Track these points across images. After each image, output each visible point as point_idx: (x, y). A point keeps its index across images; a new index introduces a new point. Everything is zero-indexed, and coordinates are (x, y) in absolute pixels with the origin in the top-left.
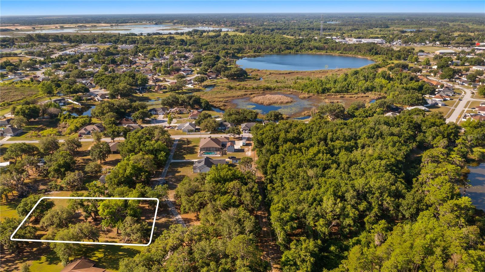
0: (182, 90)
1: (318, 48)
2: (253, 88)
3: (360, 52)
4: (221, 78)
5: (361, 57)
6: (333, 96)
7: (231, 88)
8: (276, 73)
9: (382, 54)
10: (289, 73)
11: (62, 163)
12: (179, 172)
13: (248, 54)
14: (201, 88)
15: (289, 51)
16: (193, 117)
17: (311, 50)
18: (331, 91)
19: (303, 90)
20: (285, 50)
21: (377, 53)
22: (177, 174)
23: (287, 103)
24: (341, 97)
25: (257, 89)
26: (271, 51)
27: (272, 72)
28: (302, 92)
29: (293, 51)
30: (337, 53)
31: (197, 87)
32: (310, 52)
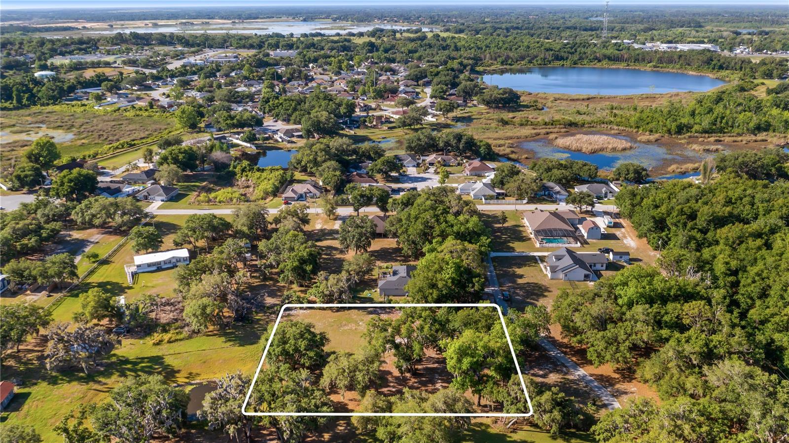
0: (421, 124)
1: (610, 58)
2: (546, 124)
3: (689, 65)
4: (475, 106)
5: (694, 73)
6: (700, 139)
7: (505, 123)
8: (566, 97)
9: (732, 69)
10: (588, 99)
11: (305, 254)
12: (521, 277)
13: (493, 67)
14: (449, 122)
15: (561, 63)
16: (474, 173)
17: (600, 61)
18: (693, 130)
19: (638, 127)
20: (553, 60)
21: (721, 68)
22: (520, 281)
23: (624, 149)
24: (716, 141)
25: (552, 124)
26: (530, 62)
27: (557, 96)
28: (638, 132)
29: (568, 63)
30: (648, 67)
31: (442, 120)
32: (599, 65)
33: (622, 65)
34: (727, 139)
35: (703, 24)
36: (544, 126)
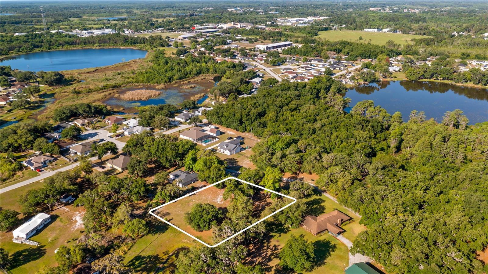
1: (69, 43)
3: (118, 43)
4: (38, 86)
5: (123, 48)
14: (39, 99)
15: (39, 49)
17: (63, 46)
18: (175, 79)
21: (135, 43)
24: (189, 82)
29: (44, 49)
30: (96, 47)
33: (80, 47)
34: (192, 80)
35: (80, 15)
36: (102, 91)
